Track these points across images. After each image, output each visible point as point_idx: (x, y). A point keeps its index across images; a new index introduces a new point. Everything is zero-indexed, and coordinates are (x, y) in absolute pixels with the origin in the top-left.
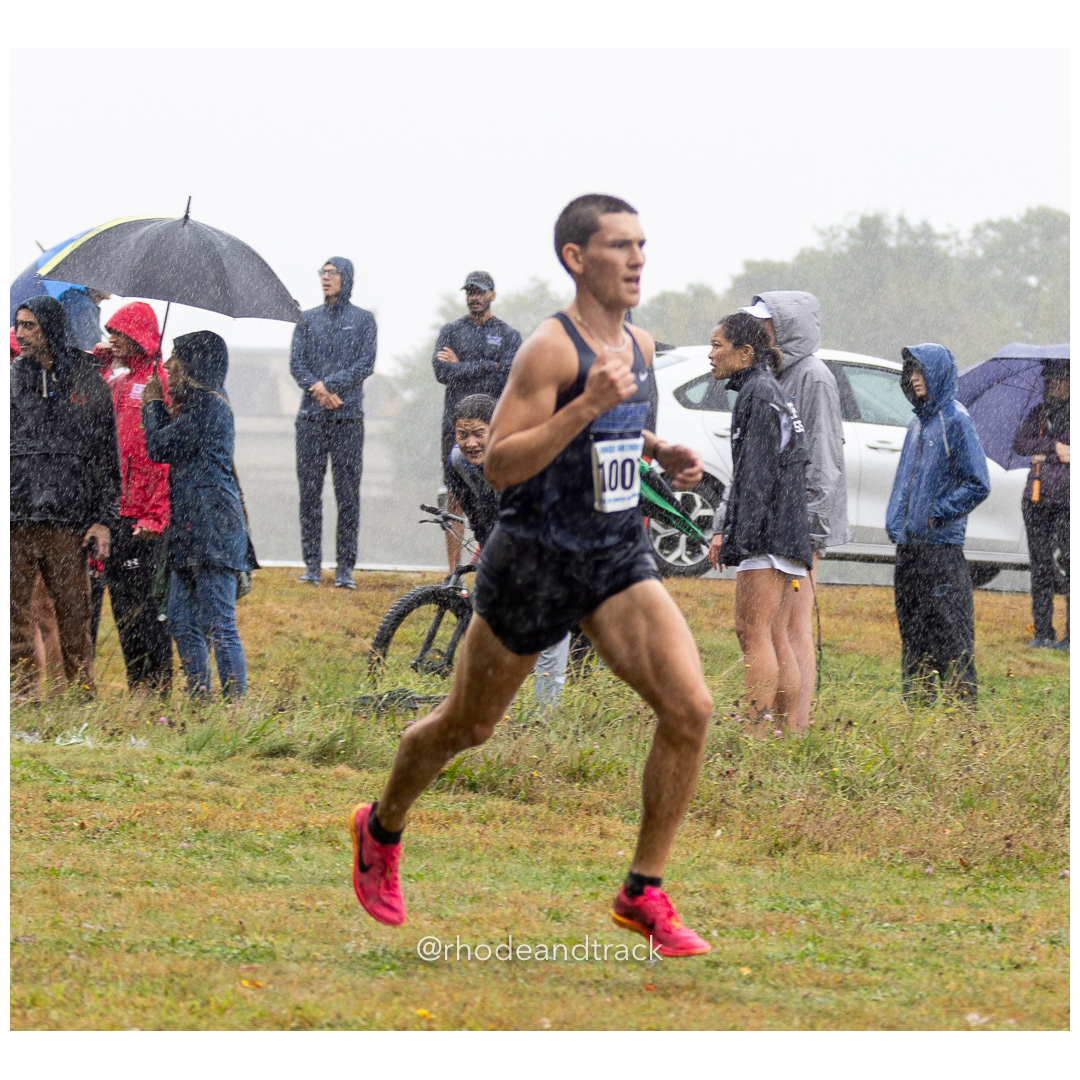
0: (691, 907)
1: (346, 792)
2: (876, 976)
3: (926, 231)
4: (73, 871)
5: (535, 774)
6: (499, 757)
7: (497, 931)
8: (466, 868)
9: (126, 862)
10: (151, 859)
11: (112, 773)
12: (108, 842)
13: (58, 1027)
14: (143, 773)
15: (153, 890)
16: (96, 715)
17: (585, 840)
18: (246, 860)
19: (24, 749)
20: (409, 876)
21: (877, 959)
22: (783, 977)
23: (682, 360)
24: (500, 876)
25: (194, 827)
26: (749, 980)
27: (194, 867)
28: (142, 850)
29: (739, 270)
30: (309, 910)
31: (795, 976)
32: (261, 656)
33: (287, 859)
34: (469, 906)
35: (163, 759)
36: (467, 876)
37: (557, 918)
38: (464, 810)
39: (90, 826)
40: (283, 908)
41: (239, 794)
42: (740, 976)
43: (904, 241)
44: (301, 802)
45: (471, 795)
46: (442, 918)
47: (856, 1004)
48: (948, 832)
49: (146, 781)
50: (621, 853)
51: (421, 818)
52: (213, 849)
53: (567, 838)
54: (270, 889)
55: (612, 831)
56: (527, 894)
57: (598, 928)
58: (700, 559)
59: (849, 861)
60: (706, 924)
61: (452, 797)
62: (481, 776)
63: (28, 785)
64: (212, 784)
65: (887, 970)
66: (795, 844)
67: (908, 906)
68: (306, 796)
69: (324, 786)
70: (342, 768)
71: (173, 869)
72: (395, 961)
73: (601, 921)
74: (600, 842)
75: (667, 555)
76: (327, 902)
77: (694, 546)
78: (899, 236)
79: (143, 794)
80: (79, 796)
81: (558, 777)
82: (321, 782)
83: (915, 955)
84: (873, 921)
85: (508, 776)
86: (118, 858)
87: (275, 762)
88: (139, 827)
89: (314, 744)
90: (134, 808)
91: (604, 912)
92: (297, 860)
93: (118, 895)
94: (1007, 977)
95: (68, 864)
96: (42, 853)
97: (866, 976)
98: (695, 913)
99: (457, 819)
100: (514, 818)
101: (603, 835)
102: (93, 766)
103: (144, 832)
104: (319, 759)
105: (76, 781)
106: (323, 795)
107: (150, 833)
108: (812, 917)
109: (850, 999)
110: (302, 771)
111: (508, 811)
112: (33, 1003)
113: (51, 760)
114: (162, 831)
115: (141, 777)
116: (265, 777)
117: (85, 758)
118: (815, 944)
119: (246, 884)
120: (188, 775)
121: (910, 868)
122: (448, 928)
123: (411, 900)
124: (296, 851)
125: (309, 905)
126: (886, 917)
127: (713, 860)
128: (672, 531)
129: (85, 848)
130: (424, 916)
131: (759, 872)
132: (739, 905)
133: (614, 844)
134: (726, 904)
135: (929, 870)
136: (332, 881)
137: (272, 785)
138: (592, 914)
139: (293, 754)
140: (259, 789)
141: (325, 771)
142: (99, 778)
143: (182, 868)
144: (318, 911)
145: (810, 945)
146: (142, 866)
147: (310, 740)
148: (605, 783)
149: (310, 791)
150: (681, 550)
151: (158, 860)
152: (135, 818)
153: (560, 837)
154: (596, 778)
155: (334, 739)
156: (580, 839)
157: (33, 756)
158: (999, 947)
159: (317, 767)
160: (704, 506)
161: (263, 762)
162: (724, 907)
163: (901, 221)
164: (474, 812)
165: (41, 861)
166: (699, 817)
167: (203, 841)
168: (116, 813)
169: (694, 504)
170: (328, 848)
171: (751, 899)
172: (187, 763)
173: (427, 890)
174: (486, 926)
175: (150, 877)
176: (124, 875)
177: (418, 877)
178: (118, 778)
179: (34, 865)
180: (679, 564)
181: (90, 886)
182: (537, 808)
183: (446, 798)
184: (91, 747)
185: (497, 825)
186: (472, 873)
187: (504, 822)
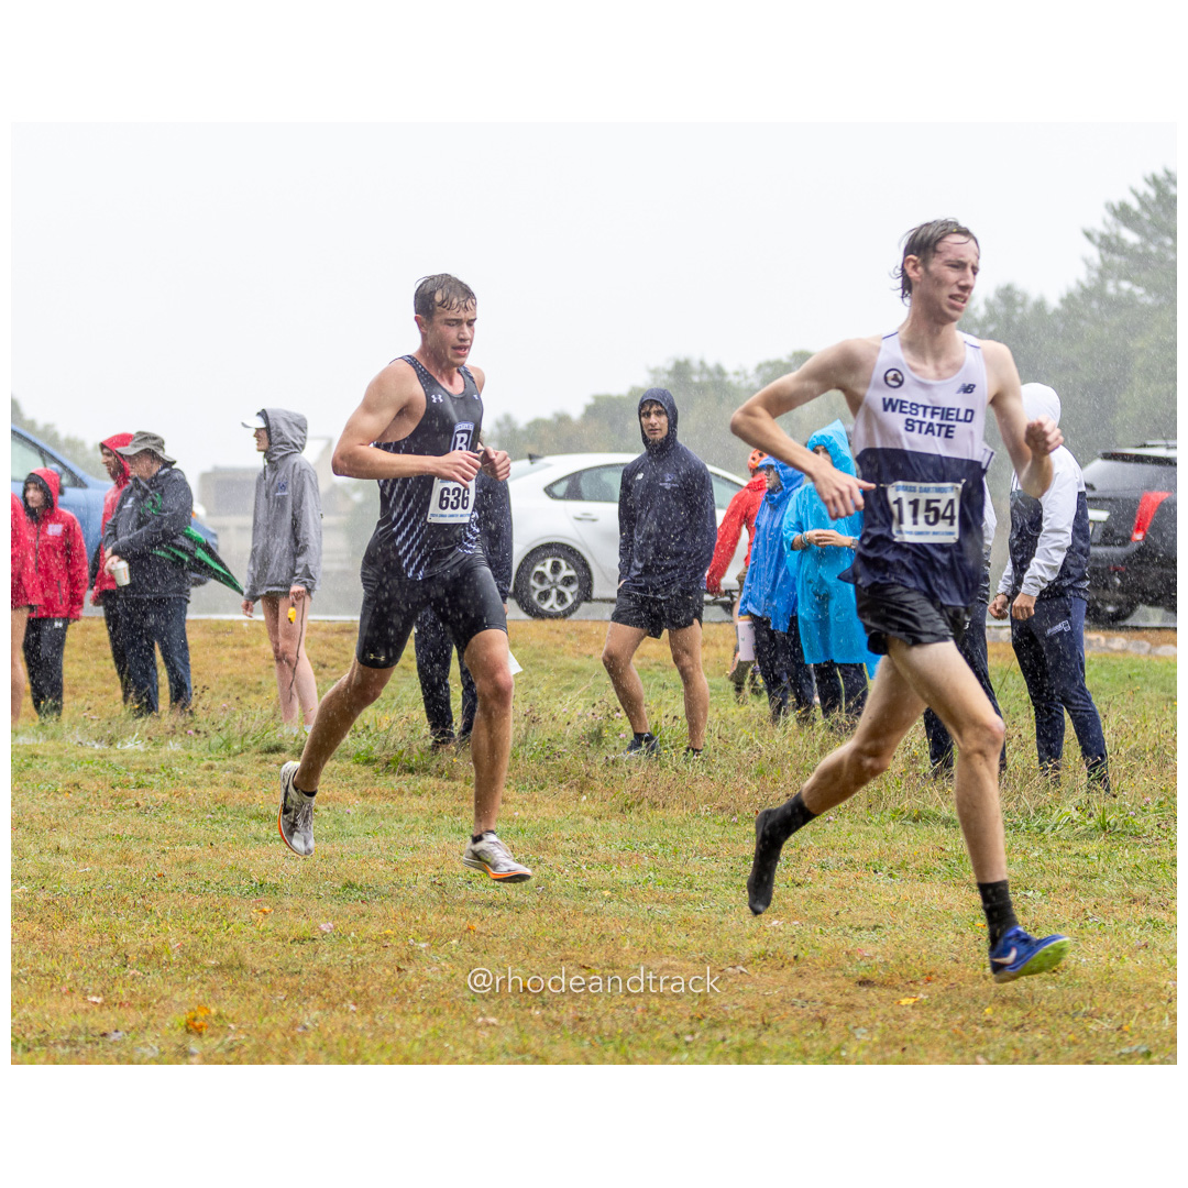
0: (567, 850)
2: (698, 894)
3: (720, 371)
4: (132, 837)
5: (455, 760)
7: (431, 870)
8: (407, 827)
9: (169, 830)
10: (187, 827)
11: (157, 767)
12: (156, 815)
14: (179, 767)
15: (188, 848)
16: (145, 727)
18: (254, 825)
19: (94, 752)
20: (368, 834)
21: (699, 881)
22: (633, 896)
23: (548, 465)
24: (431, 830)
25: (216, 803)
26: (610, 900)
27: (217, 832)
28: (180, 820)
29: (590, 401)
31: (641, 896)
32: (260, 683)
34: (411, 853)
35: (193, 756)
36: (409, 832)
38: (405, 786)
39: (143, 805)
41: (246, 779)
42: (604, 896)
43: (705, 378)
45: (409, 776)
46: (392, 862)
47: (685, 914)
48: (747, 792)
49: (181, 773)
50: (516, 814)
51: (375, 793)
52: (229, 818)
55: (510, 798)
59: (676, 814)
60: (578, 861)
61: (396, 778)
62: (417, 762)
63: (98, 778)
64: (227, 773)
65: (707, 889)
66: (639, 804)
67: (720, 845)
71: (202, 834)
72: (360, 893)
75: (543, 604)
77: (561, 597)
78: (701, 373)
79: (179, 781)
83: (725, 878)
84: (695, 856)
85: (436, 762)
86: (163, 827)
87: (271, 757)
88: (178, 805)
90: (174, 791)
93: (164, 852)
94: (791, 892)
95: (128, 831)
96: (110, 825)
97: (692, 894)
99: (401, 793)
100: (441, 791)
102: (143, 763)
103: (181, 808)
105: (133, 774)
107: (185, 808)
108: (652, 855)
109: (681, 912)
111: (436, 786)
113: (114, 760)
114: (194, 807)
115: (177, 769)
116: (264, 767)
117: (138, 758)
118: (655, 873)
119: (255, 843)
120: (211, 767)
121: (720, 819)
122: (397, 869)
123: (370, 851)
126: (705, 853)
127: (581, 816)
128: (546, 587)
129: (141, 819)
130: (380, 861)
131: (614, 824)
132: (601, 848)
133: (512, 807)
134: (592, 847)
135: (735, 819)
137: (269, 773)
139: (284, 750)
140: (261, 775)
142: (148, 771)
143: (208, 833)
145: (652, 874)
146: (181, 832)
150: (552, 600)
151: (192, 828)
157: (102, 757)
158: (784, 871)
160: (568, 568)
161: (263, 757)
162: (590, 850)
163: (702, 363)
164: (412, 787)
165: (109, 830)
166: (571, 787)
167: (222, 813)
168: (160, 795)
169: (560, 568)
171: (609, 843)
172: (210, 759)
173: (382, 843)
174: (423, 867)
175: (186, 839)
176: (168, 838)
177: (374, 834)
178: (161, 770)
179: (104, 833)
180: (552, 610)
181: (144, 846)
182: (457, 783)
183: (393, 779)
184: (142, 750)
185: (428, 796)
186: (412, 830)
187: (434, 794)
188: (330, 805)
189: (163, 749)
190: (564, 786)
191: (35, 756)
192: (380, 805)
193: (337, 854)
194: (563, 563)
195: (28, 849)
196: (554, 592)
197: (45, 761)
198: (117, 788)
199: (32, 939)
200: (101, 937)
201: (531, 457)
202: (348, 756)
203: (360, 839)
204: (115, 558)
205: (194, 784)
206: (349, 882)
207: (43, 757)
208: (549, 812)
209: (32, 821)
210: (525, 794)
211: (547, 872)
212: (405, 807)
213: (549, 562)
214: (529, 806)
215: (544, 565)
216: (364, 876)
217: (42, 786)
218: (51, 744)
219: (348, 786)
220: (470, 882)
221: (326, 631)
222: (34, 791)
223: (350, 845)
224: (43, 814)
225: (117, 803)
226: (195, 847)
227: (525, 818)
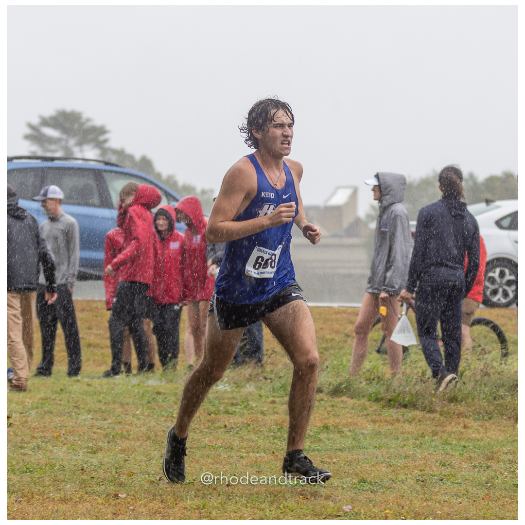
0: (506, 459)
1: (346, 409)
4: (221, 447)
5: (433, 399)
6: (417, 392)
7: (416, 472)
8: (402, 443)
9: (246, 443)
10: (257, 441)
11: (238, 401)
12: (237, 433)
13: (216, 518)
14: (253, 402)
15: (258, 455)
16: (231, 375)
17: (457, 429)
20: (376, 447)
23: (498, 207)
24: (420, 446)
25: (276, 426)
27: (277, 444)
28: (253, 436)
30: (330, 463)
33: (320, 440)
34: (404, 460)
35: (262, 395)
36: (403, 447)
37: (444, 465)
38: (401, 416)
39: (229, 426)
40: (318, 462)
44: (326, 414)
45: (404, 410)
46: (391, 466)
49: (254, 405)
50: (474, 435)
51: (381, 421)
53: (448, 429)
54: (312, 454)
55: (469, 425)
56: (430, 454)
57: (463, 470)
58: (508, 300)
60: (513, 466)
61: (395, 410)
62: (409, 401)
64: (284, 406)
68: (328, 411)
69: (336, 406)
70: (344, 398)
71: (267, 445)
72: (369, 486)
73: (465, 467)
74: (463, 430)
75: (493, 298)
76: (338, 460)
77: (506, 294)
79: (253, 411)
80: (224, 413)
81: (444, 400)
82: (335, 404)
85: (421, 401)
86: (242, 441)
88: (252, 426)
89: (331, 387)
90: (249, 417)
91: (466, 462)
92: (324, 440)
93: (242, 457)
95: (219, 444)
96: (207, 439)
98: (508, 462)
99: (398, 420)
100: (424, 420)
101: (465, 427)
102: (229, 398)
103: (253, 429)
104: (334, 394)
105: (223, 406)
106: (335, 411)
107: (257, 429)
110: (326, 399)
111: (421, 417)
112: (204, 507)
113: (211, 396)
114: (262, 428)
117: (226, 395)
120: (273, 402)
122: (393, 471)
123: (377, 458)
124: (323, 436)
125: (329, 461)
128: (495, 287)
129: (228, 436)
130: (383, 465)
133: (470, 431)
136: (340, 450)
138: (460, 463)
139: (322, 392)
141: (336, 399)
142: (232, 404)
143: (271, 445)
144: (334, 463)
146: (253, 444)
147: (330, 385)
148: (466, 403)
149: (330, 409)
150: (499, 296)
151: (260, 441)
152: (249, 422)
153: (445, 428)
154: (462, 401)
155: (340, 384)
156: (454, 429)
159: (333, 398)
160: (510, 274)
164: (405, 417)
165: (207, 442)
166: (510, 418)
167: (281, 432)
168: (241, 420)
169: (505, 274)
170: (339, 435)
172: (273, 396)
173: (384, 453)
174: (411, 470)
175: (257, 449)
176: (245, 448)
177: (380, 447)
178: (242, 404)
179: (203, 444)
180: (499, 302)
181: (229, 453)
182: (434, 415)
183: (393, 411)
184: (229, 390)
185: (416, 423)
186: (405, 445)
187: (419, 422)
188: (351, 428)
189: (242, 390)
190: (505, 417)
191: (159, 393)
192: (384, 429)
193: (355, 460)
194: (507, 271)
195: (153, 455)
196: (501, 290)
197: (165, 396)
198: (212, 415)
199: (155, 513)
200: (200, 513)
201: (488, 202)
202: (363, 396)
203: (371, 450)
204: (214, 266)
205: (263, 413)
206: (363, 478)
207: (164, 394)
208: (495, 435)
209: (156, 436)
210: (479, 423)
211: (493, 474)
212: (401, 430)
213: (498, 270)
214: (482, 430)
215: (494, 272)
216: (373, 475)
217: (163, 413)
218: (169, 386)
219: (363, 415)
220: (442, 480)
221: (350, 314)
222: (158, 416)
223: (364, 455)
224: (164, 431)
225: (212, 424)
226: (263, 454)
227: (479, 438)
